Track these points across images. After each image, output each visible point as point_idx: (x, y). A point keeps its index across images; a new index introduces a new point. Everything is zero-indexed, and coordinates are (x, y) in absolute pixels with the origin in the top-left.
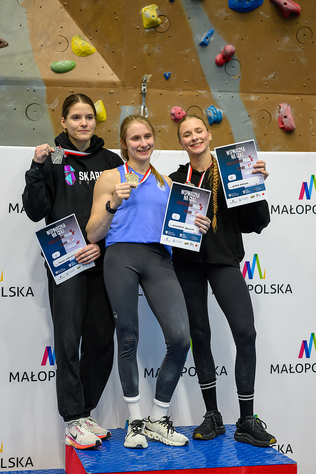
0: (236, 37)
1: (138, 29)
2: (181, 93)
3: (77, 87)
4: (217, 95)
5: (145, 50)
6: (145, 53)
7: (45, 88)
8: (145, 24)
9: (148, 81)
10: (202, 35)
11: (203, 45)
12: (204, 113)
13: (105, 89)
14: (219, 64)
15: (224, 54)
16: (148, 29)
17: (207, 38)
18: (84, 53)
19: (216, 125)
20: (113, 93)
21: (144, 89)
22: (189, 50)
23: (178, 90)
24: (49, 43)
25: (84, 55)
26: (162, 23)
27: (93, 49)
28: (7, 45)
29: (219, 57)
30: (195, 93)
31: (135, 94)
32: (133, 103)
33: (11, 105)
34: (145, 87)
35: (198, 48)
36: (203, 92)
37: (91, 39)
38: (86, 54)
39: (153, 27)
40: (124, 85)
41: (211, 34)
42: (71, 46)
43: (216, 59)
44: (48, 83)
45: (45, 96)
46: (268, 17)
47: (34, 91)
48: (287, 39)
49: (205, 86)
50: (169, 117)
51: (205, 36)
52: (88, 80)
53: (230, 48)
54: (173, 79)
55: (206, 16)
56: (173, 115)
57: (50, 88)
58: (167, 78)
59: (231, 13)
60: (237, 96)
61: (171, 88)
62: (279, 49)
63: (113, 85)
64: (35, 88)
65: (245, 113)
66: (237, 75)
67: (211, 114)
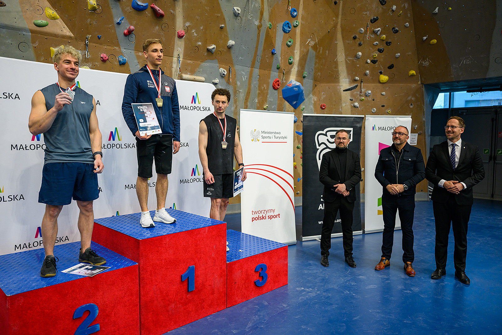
0: (134, 22)
1: (85, 10)
2: (106, 47)
3: (49, 36)
4: (123, 50)
5: (88, 22)
6: (88, 23)
7: (30, 34)
8: (89, 8)
9: (89, 38)
10: (118, 19)
11: (118, 24)
12: (117, 58)
13: (65, 40)
14: (125, 35)
15: (129, 30)
16: (90, 11)
17: (121, 21)
18: (53, 18)
19: (123, 65)
20: (70, 42)
21: (87, 42)
22: (111, 25)
23: (105, 45)
24: (31, 9)
25: (53, 19)
26: (98, 9)
27: (58, 16)
28: (5, 5)
29: (126, 31)
30: (113, 48)
31: (82, 44)
32: (81, 49)
33: (9, 41)
34: (88, 41)
35: (116, 25)
36: (117, 48)
37: (56, 11)
38: (54, 18)
39: (93, 10)
40: (76, 39)
41: (123, 19)
42: (45, 13)
43: (124, 32)
44: (32, 32)
45: (30, 39)
46: (149, 15)
47: (24, 35)
48: (157, 28)
49: (118, 45)
50: (99, 59)
51: (119, 19)
52: (56, 33)
53: (132, 27)
54: (102, 39)
55: (120, 9)
56: (102, 58)
57: (33, 34)
58: (99, 38)
59: (133, 10)
60: (133, 52)
61: (101, 44)
62: (154, 32)
63: (70, 38)
64: (25, 33)
65: (136, 61)
66: (134, 41)
67: (121, 59)
